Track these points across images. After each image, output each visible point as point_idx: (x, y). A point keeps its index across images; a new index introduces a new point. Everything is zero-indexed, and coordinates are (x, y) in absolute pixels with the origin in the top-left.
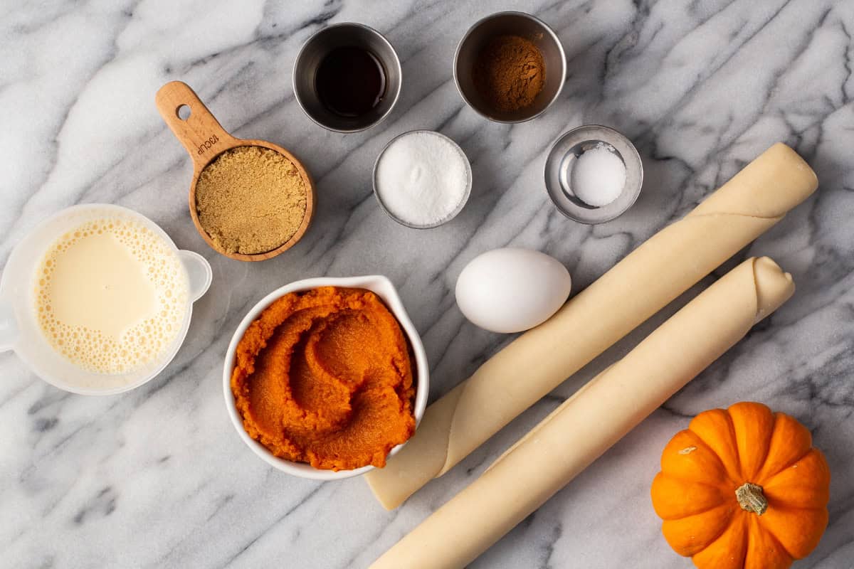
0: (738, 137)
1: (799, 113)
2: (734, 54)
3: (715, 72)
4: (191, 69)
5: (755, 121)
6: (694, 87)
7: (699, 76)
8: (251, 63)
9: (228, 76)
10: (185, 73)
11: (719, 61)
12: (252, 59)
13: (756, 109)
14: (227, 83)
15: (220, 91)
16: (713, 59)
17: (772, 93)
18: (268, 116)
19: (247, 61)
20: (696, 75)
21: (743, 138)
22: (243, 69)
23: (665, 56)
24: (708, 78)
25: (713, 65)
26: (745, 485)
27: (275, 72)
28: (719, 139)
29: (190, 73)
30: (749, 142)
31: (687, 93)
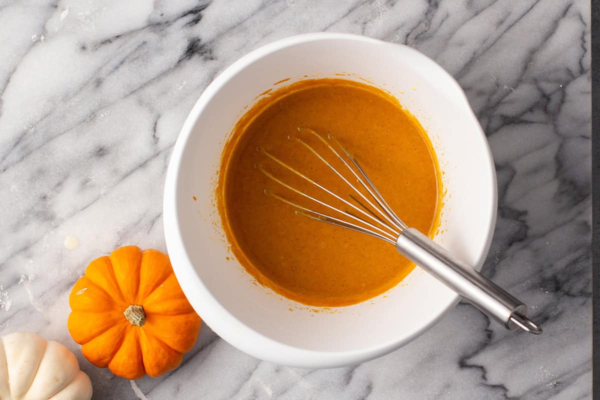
0: (503, 98)
1: (548, 81)
2: (500, 37)
3: (486, 50)
4: (100, 47)
5: (515, 87)
6: (471, 61)
7: (474, 53)
8: (145, 43)
9: (128, 51)
10: (96, 49)
11: (490, 42)
12: (145, 39)
13: (516, 78)
14: (127, 57)
15: (122, 63)
16: (485, 41)
17: (528, 66)
18: (157, 81)
19: (142, 41)
20: (472, 52)
21: (507, 99)
22: (139, 46)
23: (450, 38)
24: (481, 55)
25: (485, 45)
26: (129, 308)
27: (162, 49)
28: (489, 100)
29: (100, 49)
30: (511, 102)
31: (465, 66)
